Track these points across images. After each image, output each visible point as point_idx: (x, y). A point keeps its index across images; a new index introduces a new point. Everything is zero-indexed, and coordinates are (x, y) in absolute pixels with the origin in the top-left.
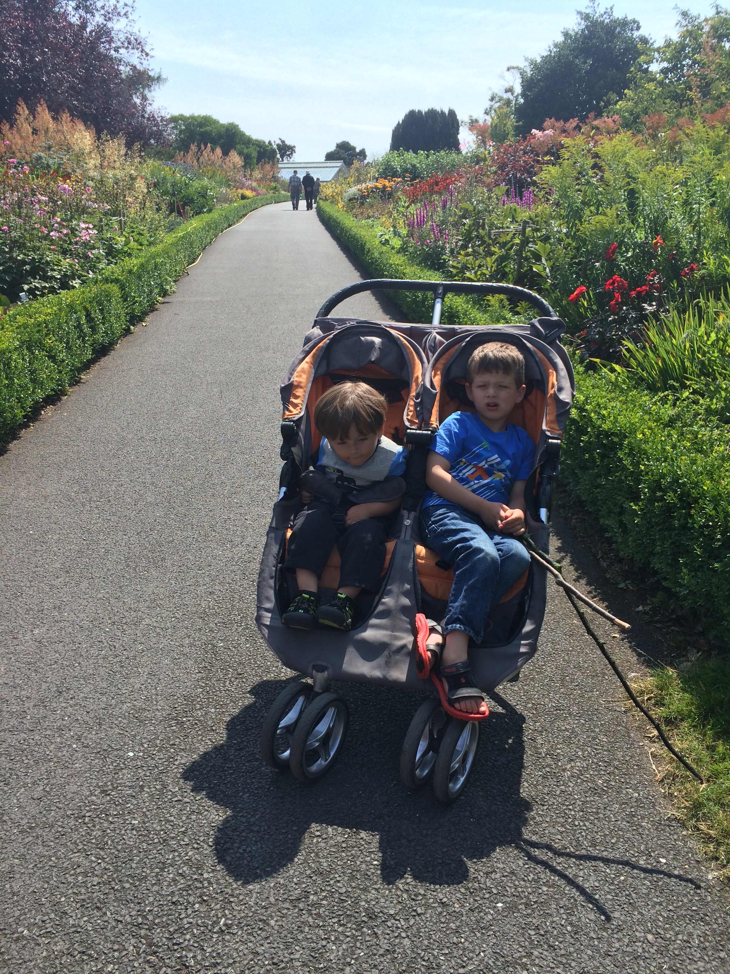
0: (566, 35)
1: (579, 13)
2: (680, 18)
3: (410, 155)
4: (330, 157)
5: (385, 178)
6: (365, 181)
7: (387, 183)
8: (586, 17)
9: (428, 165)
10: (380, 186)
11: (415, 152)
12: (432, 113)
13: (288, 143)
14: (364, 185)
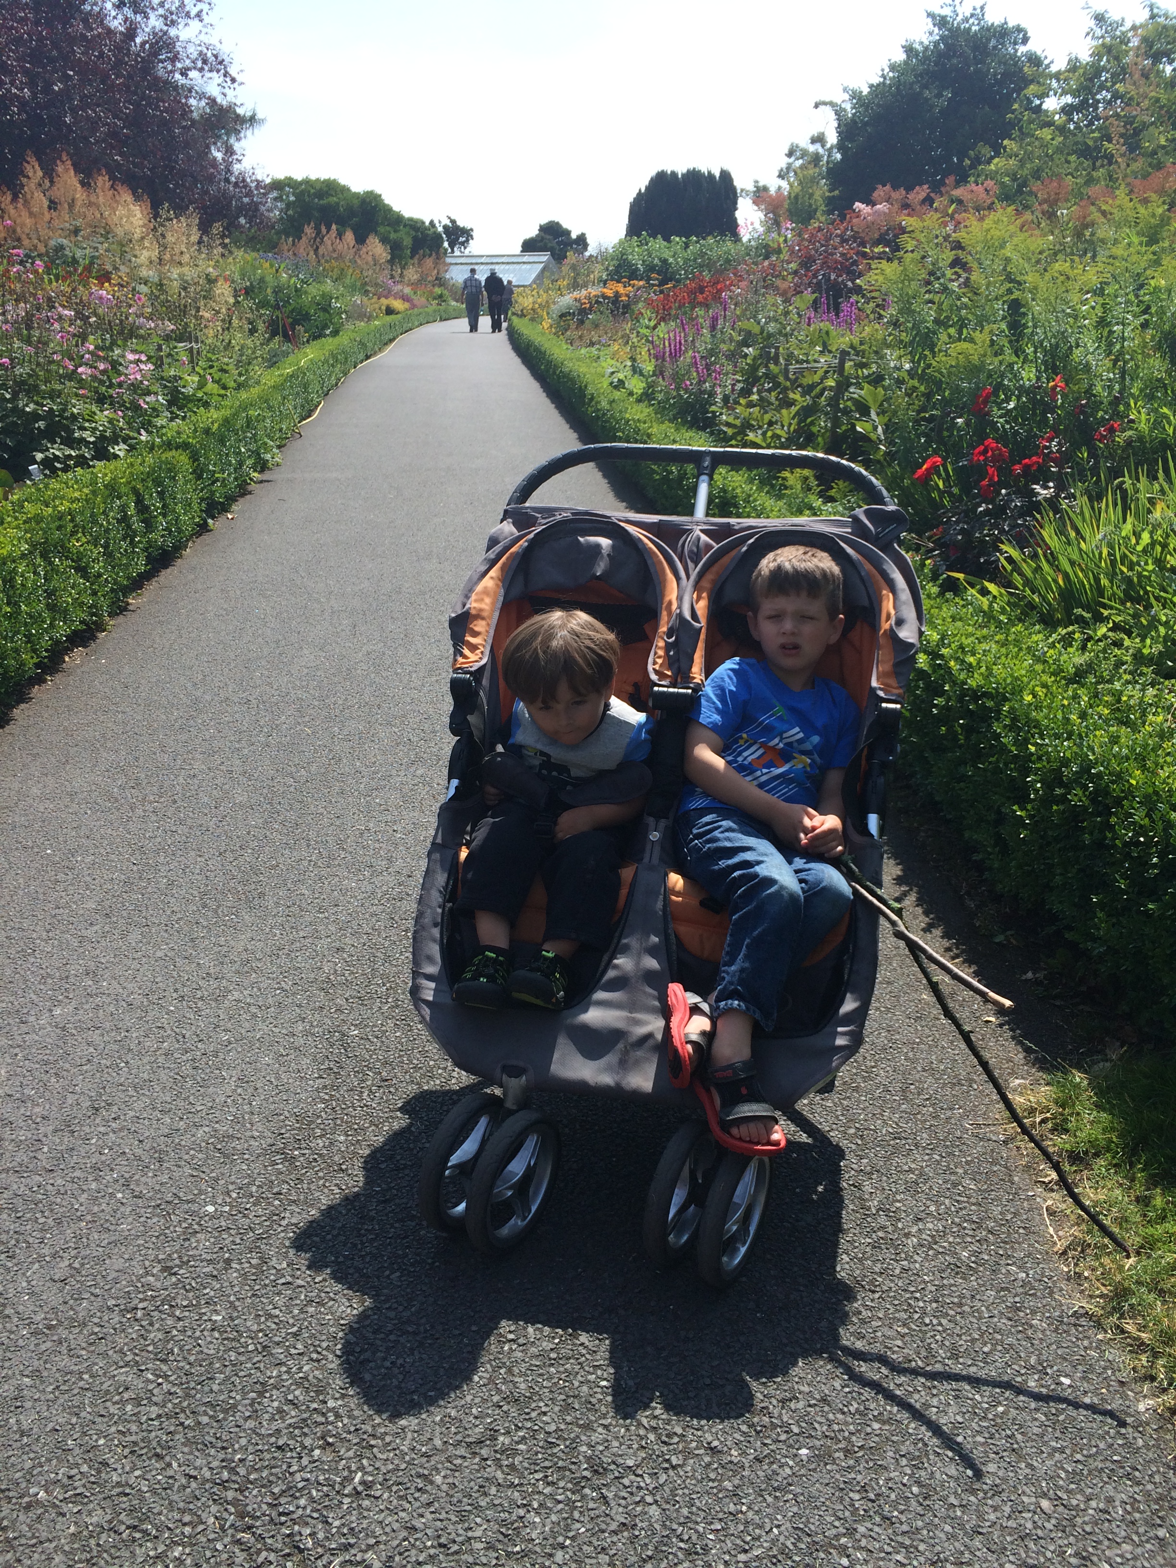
0: (909, 50)
1: (930, 15)
2: (1092, 23)
3: (658, 244)
4: (529, 246)
5: (618, 281)
6: (585, 286)
7: (621, 289)
8: (941, 22)
9: (686, 261)
10: (609, 293)
11: (667, 239)
12: (693, 176)
13: (461, 223)
14: (584, 292)
